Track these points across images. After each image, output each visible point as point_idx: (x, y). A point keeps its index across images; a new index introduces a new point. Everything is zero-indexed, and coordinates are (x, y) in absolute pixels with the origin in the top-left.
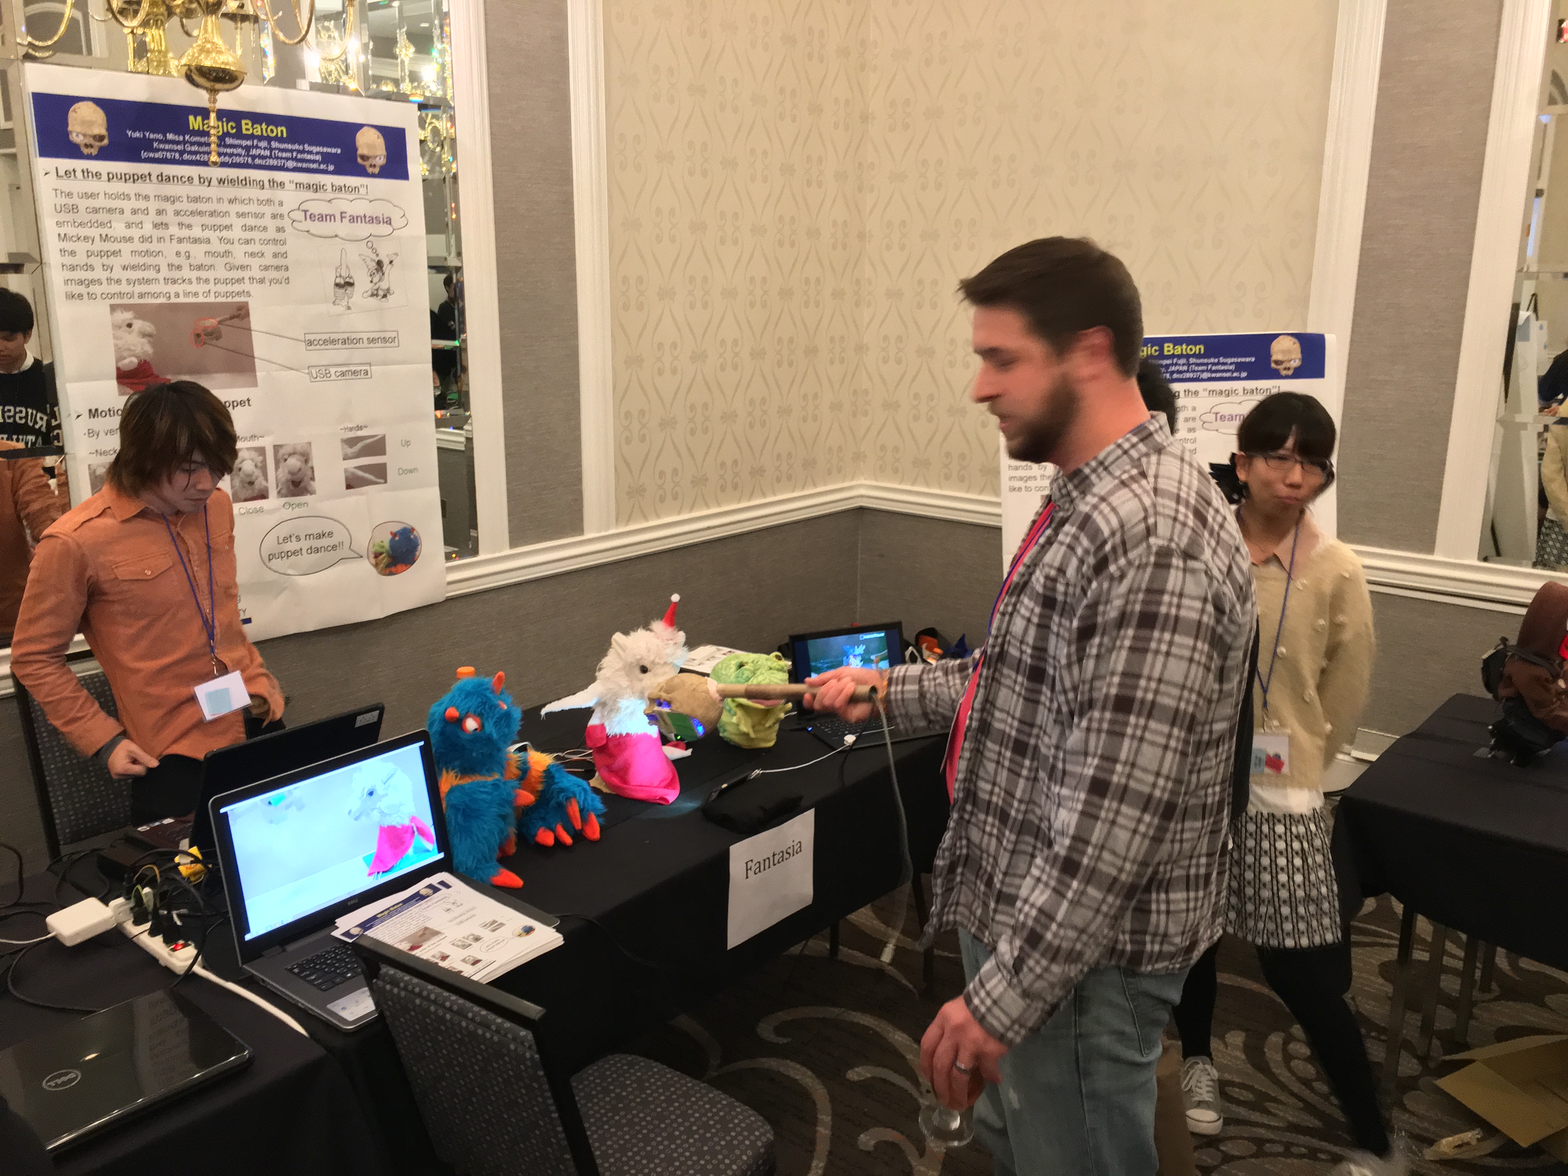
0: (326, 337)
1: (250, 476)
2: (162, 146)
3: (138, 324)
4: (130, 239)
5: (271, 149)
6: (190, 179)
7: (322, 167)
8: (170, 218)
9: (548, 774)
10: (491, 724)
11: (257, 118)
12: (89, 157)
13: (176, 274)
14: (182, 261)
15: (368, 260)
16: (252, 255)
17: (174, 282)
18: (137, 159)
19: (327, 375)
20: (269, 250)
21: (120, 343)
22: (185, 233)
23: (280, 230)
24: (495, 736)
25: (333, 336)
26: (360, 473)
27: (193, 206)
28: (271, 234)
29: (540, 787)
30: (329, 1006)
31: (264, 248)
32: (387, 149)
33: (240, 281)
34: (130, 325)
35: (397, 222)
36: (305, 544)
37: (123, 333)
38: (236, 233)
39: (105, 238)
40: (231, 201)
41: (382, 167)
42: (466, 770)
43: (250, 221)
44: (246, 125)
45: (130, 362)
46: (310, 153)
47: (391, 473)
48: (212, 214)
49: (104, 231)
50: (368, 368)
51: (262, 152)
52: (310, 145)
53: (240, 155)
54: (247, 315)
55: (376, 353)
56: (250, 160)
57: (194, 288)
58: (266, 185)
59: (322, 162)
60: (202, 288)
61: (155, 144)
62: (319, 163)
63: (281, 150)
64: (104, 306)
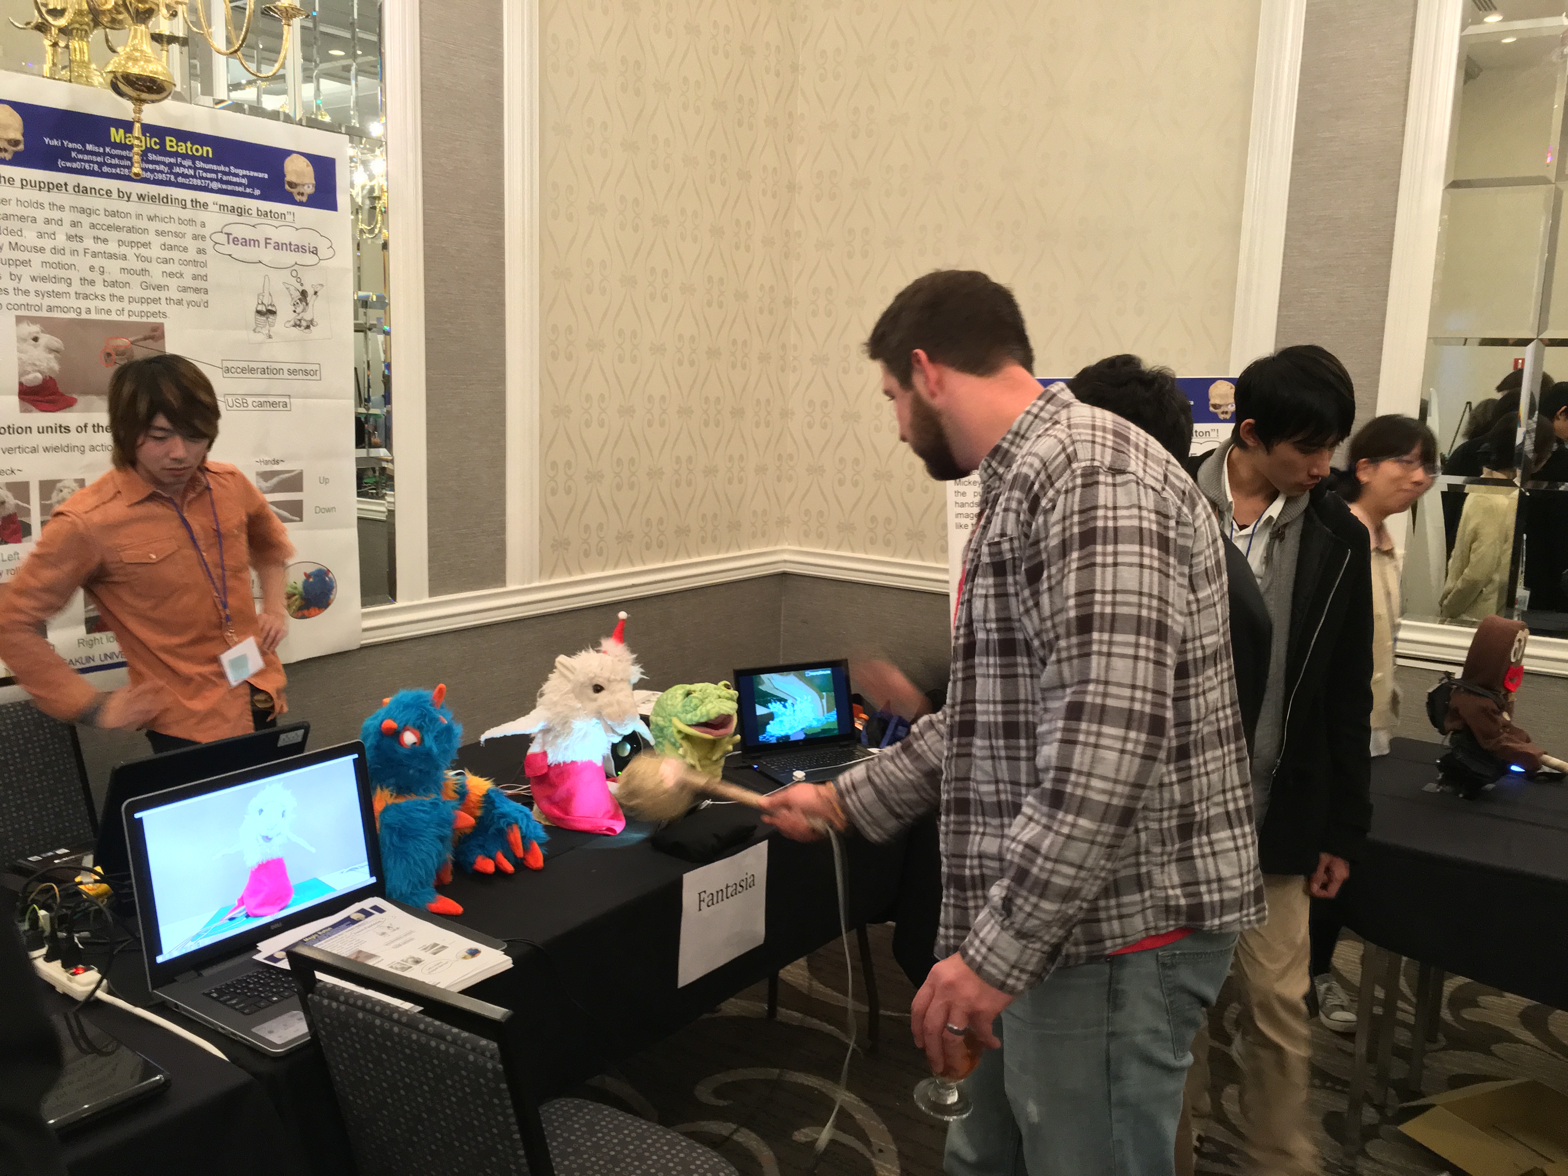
0: (245, 365)
2: (80, 156)
3: (45, 339)
4: (42, 250)
5: (195, 169)
6: (109, 193)
7: (248, 190)
8: (84, 230)
9: (488, 799)
10: (431, 738)
11: (182, 136)
12: (3, 162)
13: (89, 290)
14: (95, 276)
15: (292, 288)
16: (171, 275)
17: (86, 297)
18: (53, 167)
19: (245, 404)
20: (189, 271)
21: (24, 357)
22: (100, 247)
24: (435, 750)
25: (252, 365)
27: (110, 221)
28: (192, 255)
29: (479, 813)
30: (254, 1030)
31: (183, 269)
32: (316, 179)
33: (156, 301)
34: (36, 339)
35: (323, 252)
37: (29, 345)
38: (155, 251)
39: (14, 247)
40: (150, 219)
41: (310, 196)
42: (401, 790)
43: (171, 240)
44: (170, 143)
45: (34, 378)
46: (236, 175)
47: (308, 511)
48: (130, 230)
49: (14, 239)
50: (287, 400)
51: (186, 171)
52: (236, 167)
53: (162, 172)
54: (162, 337)
55: (297, 385)
56: (173, 178)
57: (107, 304)
58: (189, 204)
59: (249, 186)
60: (116, 305)
61: (73, 154)
62: (246, 187)
63: (206, 170)
64: (10, 318)
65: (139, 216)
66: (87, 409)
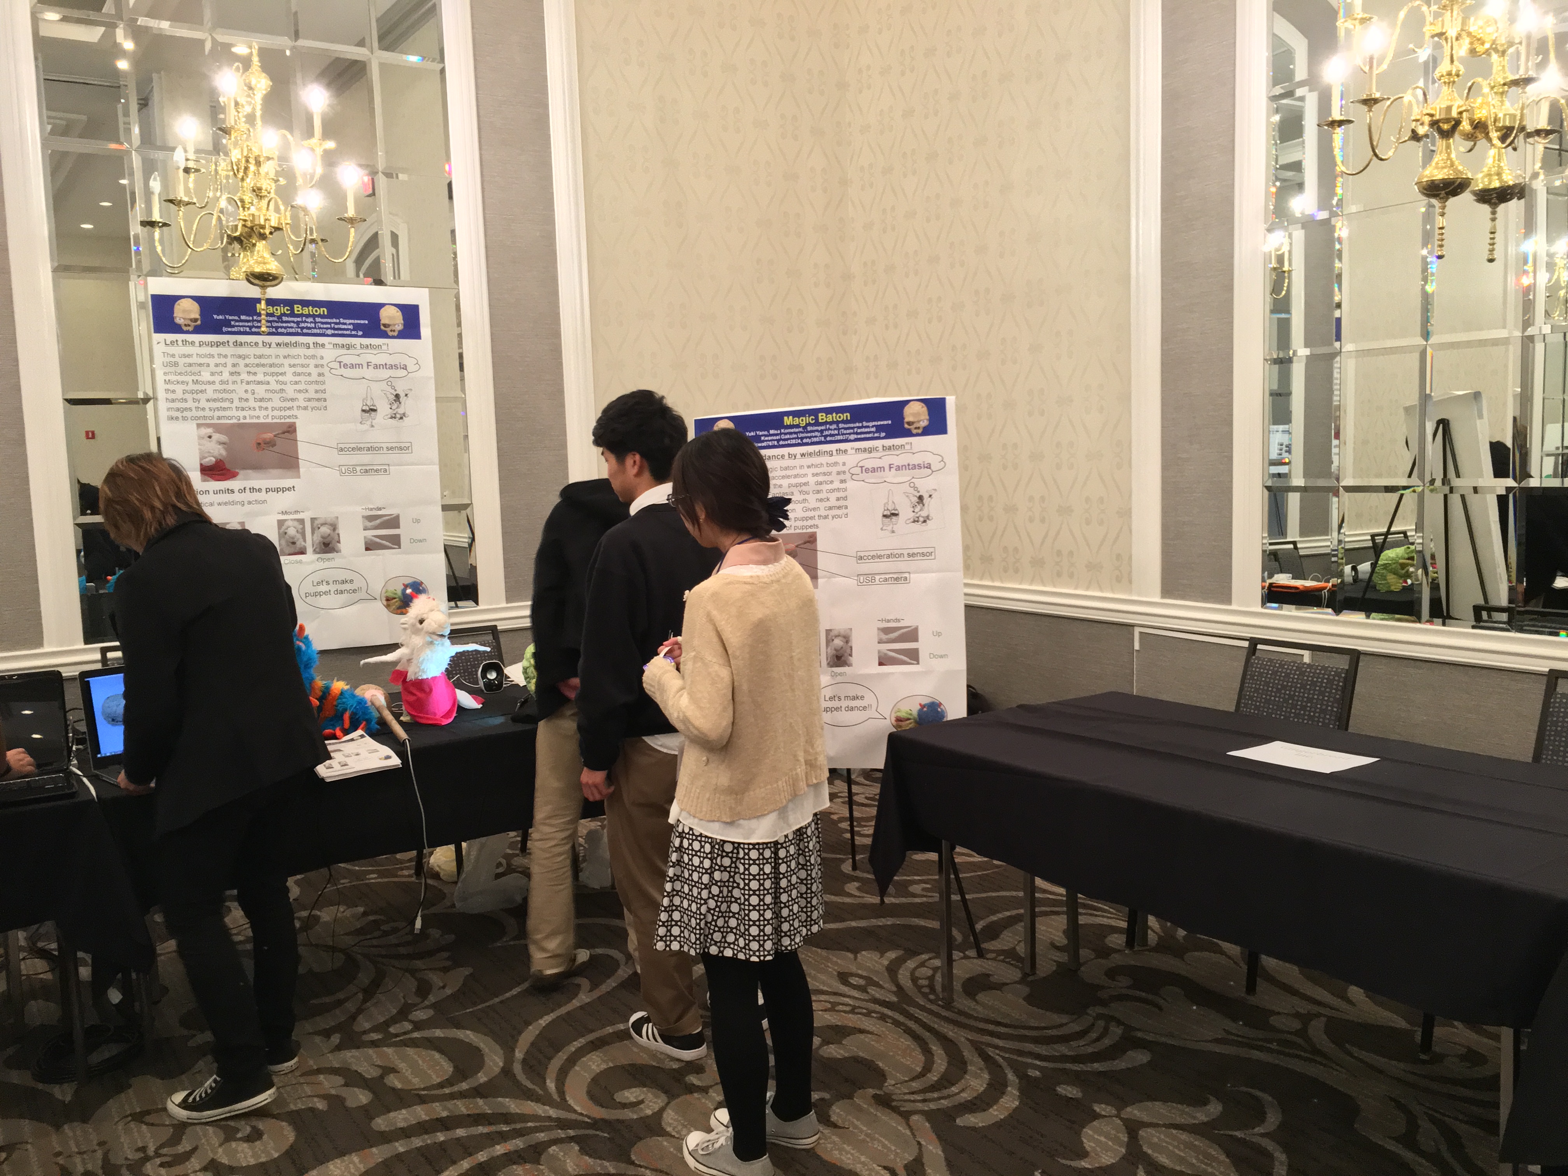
0: (355, 445)
1: (293, 538)
2: (237, 324)
3: (216, 436)
4: (213, 383)
5: (315, 323)
7: (353, 333)
8: (241, 368)
9: (342, 695)
11: (305, 303)
12: (188, 332)
13: (244, 404)
14: (249, 396)
15: (388, 393)
16: (300, 391)
17: (243, 409)
18: (220, 332)
19: (354, 471)
20: (312, 388)
21: (202, 447)
22: (251, 378)
23: (320, 375)
25: (359, 445)
26: (378, 540)
27: (257, 361)
28: (314, 378)
29: (335, 703)
31: (308, 387)
32: (404, 319)
33: (290, 408)
34: (210, 437)
35: (411, 367)
36: (333, 587)
37: (206, 442)
38: (289, 377)
39: (196, 382)
40: (285, 357)
41: (399, 332)
43: (299, 370)
44: (298, 309)
45: (210, 460)
46: (345, 324)
47: (404, 542)
48: (272, 365)
49: (195, 378)
50: (387, 467)
51: (309, 325)
52: (344, 319)
53: (292, 327)
54: (295, 431)
55: (394, 457)
56: (299, 330)
57: (257, 413)
58: (311, 345)
59: (354, 330)
60: (264, 413)
61: (233, 323)
62: (351, 330)
63: (323, 323)
64: (193, 425)
65: (277, 356)
66: (246, 478)
